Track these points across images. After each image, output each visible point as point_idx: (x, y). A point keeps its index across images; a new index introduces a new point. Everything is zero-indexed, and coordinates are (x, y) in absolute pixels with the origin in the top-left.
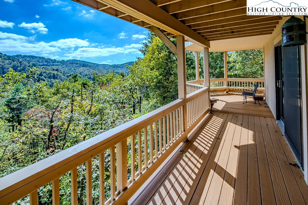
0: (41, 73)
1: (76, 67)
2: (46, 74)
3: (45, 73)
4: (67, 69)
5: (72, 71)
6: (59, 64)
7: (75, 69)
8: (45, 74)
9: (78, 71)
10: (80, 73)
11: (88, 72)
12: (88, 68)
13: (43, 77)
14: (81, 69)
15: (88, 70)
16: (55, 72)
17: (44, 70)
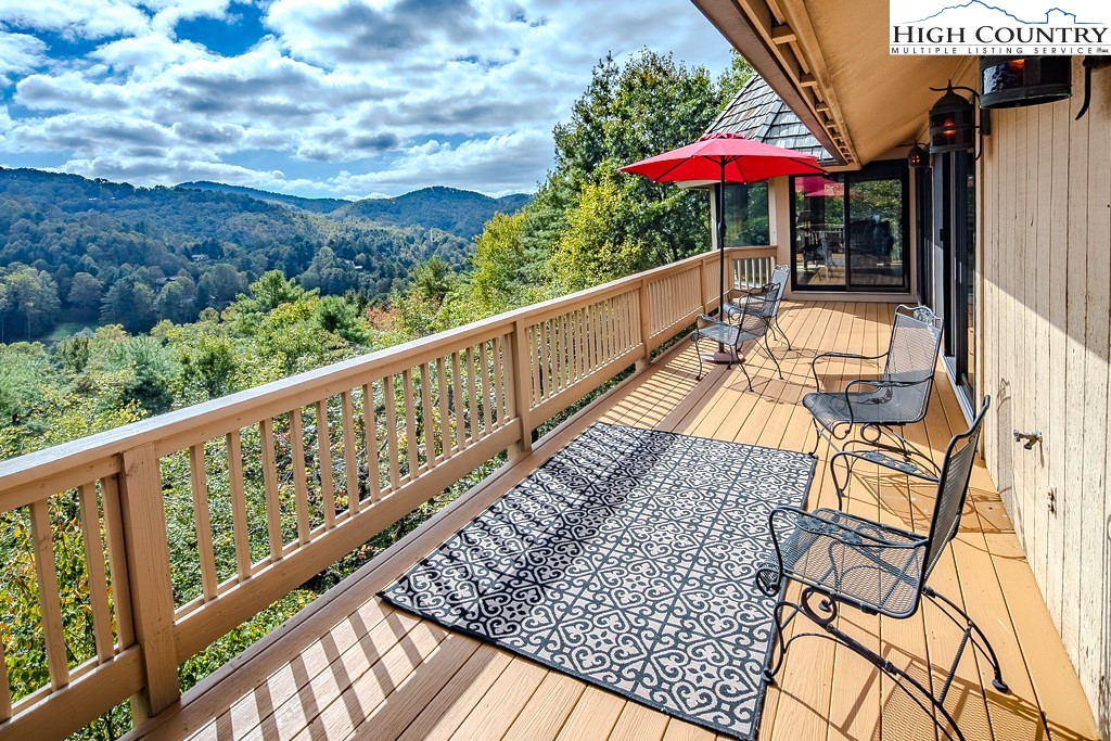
0: (78, 241)
1: (215, 211)
2: (99, 246)
3: (94, 240)
4: (178, 223)
5: (200, 230)
6: (146, 200)
7: (211, 223)
8: (92, 247)
9: (224, 228)
10: (234, 236)
11: (265, 231)
12: (262, 216)
13: (87, 259)
14: (238, 220)
15: (265, 223)
16: (134, 237)
17: (89, 231)
